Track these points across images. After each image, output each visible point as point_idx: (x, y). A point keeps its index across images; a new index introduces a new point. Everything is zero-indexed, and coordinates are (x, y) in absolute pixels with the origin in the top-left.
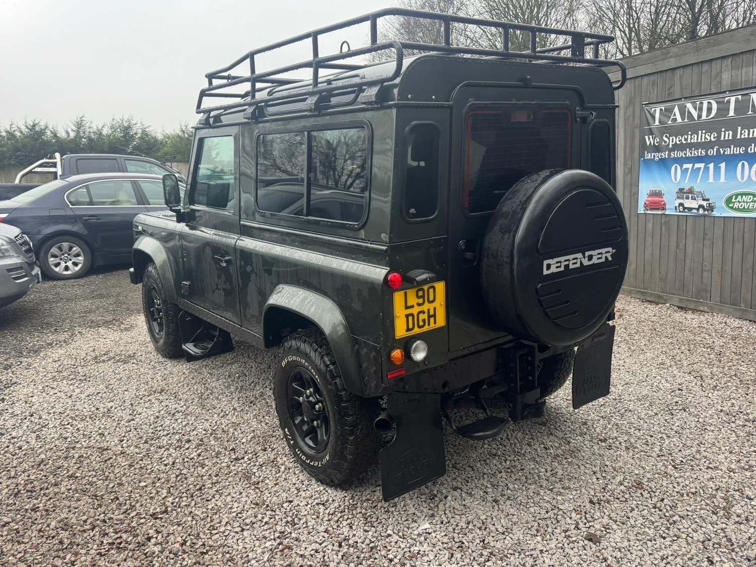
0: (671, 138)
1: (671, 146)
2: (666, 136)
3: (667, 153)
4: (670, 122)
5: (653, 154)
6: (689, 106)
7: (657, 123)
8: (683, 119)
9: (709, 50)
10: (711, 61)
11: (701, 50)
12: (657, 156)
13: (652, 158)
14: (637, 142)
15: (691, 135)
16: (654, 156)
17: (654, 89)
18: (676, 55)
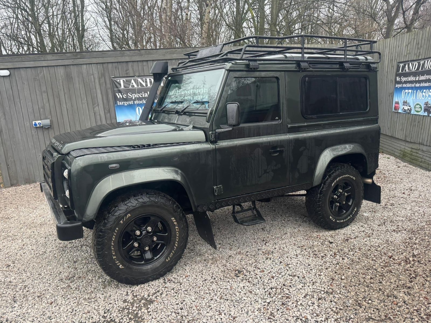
0: (133, 95)
1: (133, 98)
2: (130, 94)
3: (132, 102)
4: (130, 87)
5: (123, 103)
6: (140, 80)
7: (122, 87)
8: (138, 86)
9: (146, 56)
10: (147, 61)
11: (142, 55)
12: (126, 103)
13: (123, 104)
14: (110, 96)
15: (144, 93)
16: (124, 103)
17: (116, 70)
18: (129, 56)
